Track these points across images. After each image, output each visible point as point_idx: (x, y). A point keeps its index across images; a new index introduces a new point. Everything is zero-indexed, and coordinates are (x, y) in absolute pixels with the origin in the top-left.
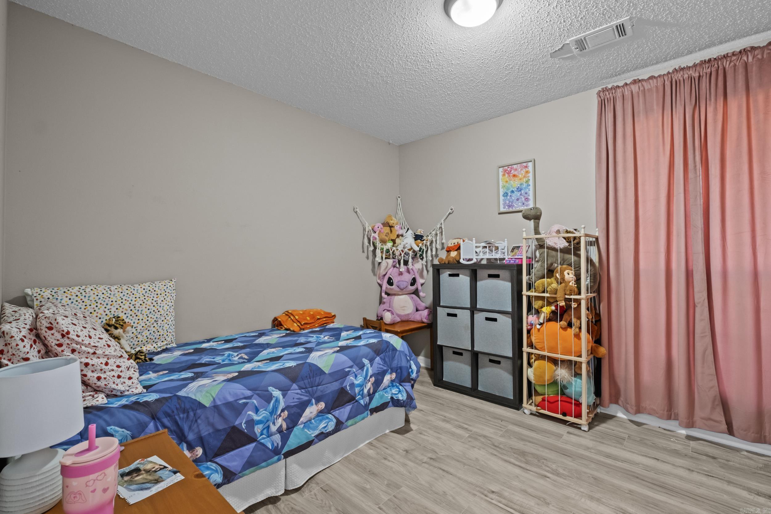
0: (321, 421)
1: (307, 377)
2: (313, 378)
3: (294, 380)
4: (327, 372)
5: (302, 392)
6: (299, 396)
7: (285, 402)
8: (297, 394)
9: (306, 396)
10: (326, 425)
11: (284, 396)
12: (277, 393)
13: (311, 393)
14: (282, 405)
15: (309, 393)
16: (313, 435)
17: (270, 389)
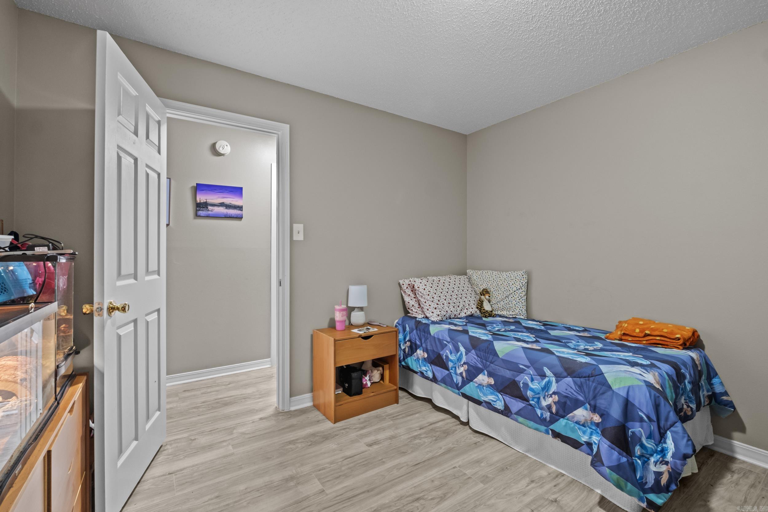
0: (492, 394)
1: (483, 350)
2: (488, 354)
3: (474, 347)
4: (500, 357)
5: (478, 359)
6: (476, 361)
7: (466, 358)
8: (475, 358)
9: (481, 365)
10: (495, 400)
11: (466, 354)
12: (462, 349)
13: (485, 365)
14: (464, 359)
15: (483, 364)
16: (483, 399)
17: (460, 344)
